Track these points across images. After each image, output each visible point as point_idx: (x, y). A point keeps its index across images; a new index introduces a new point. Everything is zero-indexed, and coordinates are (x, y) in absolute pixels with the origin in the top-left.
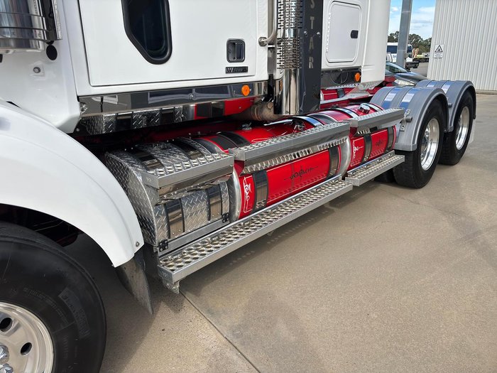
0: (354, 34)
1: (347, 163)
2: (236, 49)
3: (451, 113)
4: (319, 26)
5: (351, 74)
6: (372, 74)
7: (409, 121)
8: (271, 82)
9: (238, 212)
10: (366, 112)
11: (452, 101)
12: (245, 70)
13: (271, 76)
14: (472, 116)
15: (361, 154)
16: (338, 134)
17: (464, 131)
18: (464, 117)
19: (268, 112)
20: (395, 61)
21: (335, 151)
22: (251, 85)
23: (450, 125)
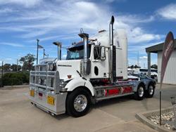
1: (122, 92)
9: (104, 95)
12: (106, 76)
13: (109, 77)
15: (125, 91)
16: (121, 86)
17: (152, 91)
22: (107, 78)
23: (147, 88)
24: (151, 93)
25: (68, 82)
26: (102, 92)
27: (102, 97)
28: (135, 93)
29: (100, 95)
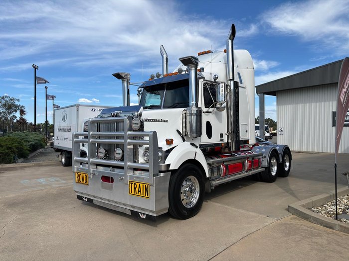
0: (247, 131)
1: (247, 168)
2: (222, 136)
3: (280, 156)
4: (239, 130)
5: (246, 142)
6: (252, 141)
7: (265, 157)
8: (228, 143)
9: (222, 175)
10: (251, 153)
11: (280, 152)
12: (223, 140)
13: (228, 142)
14: (290, 158)
15: (250, 166)
16: (244, 158)
17: (288, 164)
18: (286, 158)
19: (227, 150)
20: (259, 135)
21: (243, 164)
22: (224, 143)
23: (281, 161)
24: (287, 169)
25: (169, 151)
26: (219, 169)
27: (218, 179)
28: (265, 168)
29: (215, 174)
